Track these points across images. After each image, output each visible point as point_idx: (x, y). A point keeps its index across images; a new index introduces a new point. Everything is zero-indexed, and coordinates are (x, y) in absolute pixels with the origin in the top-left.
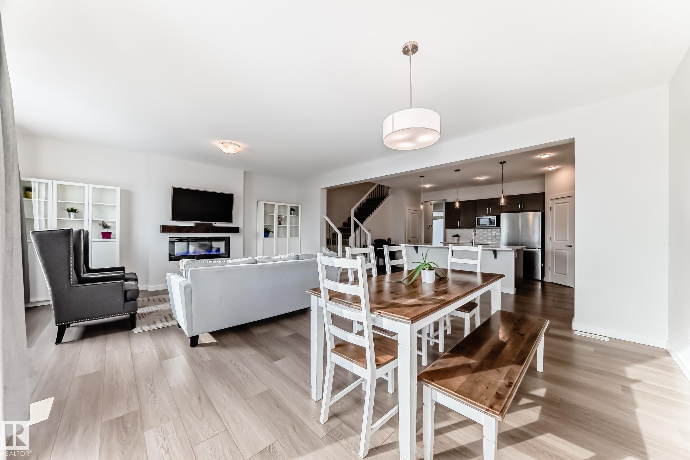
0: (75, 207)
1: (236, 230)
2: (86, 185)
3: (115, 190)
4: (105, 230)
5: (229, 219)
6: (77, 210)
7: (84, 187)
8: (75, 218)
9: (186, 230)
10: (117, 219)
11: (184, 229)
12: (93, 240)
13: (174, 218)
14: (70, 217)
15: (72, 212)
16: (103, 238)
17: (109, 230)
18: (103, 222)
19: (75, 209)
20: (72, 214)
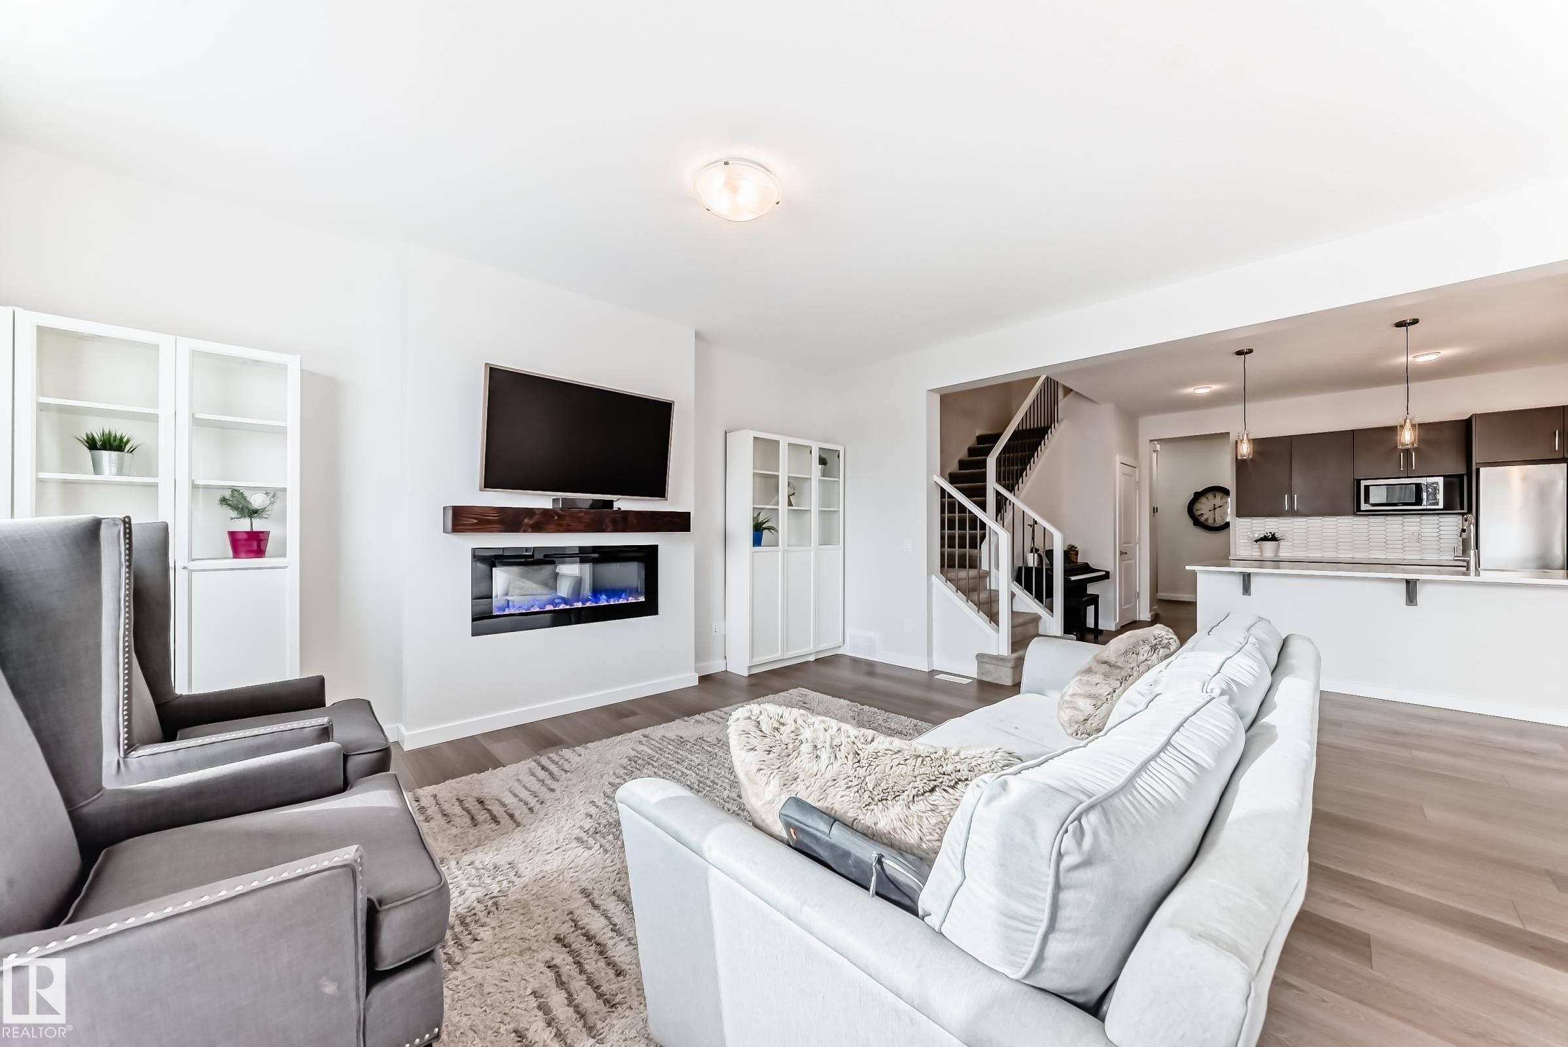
0: (119, 429)
1: (679, 522)
2: (164, 341)
3: (283, 368)
4: (243, 525)
5: (657, 487)
6: (128, 441)
7: (156, 347)
8: (120, 472)
9: (531, 522)
10: (290, 479)
11: (526, 520)
12: (193, 565)
13: (491, 481)
14: (97, 468)
15: (105, 449)
16: (236, 554)
17: (258, 525)
18: (234, 490)
19: (118, 436)
20: (106, 456)
